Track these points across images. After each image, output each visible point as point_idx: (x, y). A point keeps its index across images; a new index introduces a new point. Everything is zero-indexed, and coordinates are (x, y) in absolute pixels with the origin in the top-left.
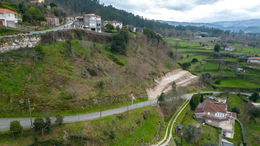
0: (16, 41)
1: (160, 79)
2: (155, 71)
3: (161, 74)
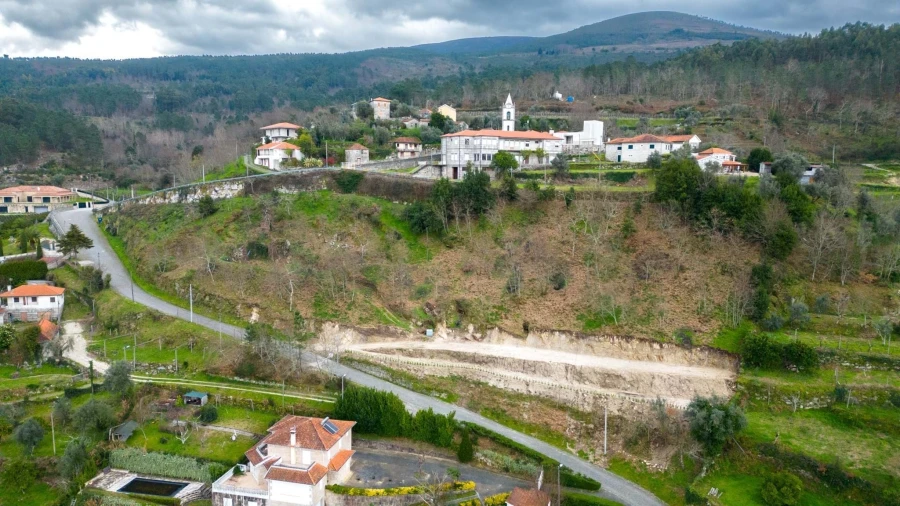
0: (217, 189)
1: (478, 335)
2: (494, 307)
3: (498, 323)
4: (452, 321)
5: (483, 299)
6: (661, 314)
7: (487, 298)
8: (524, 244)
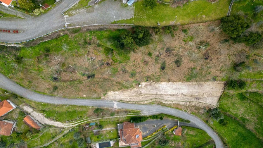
2: (158, 76)
3: (160, 80)
4: (145, 80)
5: (154, 74)
6: (210, 73)
7: (155, 73)
8: (165, 49)
